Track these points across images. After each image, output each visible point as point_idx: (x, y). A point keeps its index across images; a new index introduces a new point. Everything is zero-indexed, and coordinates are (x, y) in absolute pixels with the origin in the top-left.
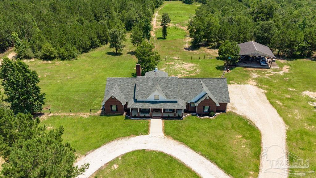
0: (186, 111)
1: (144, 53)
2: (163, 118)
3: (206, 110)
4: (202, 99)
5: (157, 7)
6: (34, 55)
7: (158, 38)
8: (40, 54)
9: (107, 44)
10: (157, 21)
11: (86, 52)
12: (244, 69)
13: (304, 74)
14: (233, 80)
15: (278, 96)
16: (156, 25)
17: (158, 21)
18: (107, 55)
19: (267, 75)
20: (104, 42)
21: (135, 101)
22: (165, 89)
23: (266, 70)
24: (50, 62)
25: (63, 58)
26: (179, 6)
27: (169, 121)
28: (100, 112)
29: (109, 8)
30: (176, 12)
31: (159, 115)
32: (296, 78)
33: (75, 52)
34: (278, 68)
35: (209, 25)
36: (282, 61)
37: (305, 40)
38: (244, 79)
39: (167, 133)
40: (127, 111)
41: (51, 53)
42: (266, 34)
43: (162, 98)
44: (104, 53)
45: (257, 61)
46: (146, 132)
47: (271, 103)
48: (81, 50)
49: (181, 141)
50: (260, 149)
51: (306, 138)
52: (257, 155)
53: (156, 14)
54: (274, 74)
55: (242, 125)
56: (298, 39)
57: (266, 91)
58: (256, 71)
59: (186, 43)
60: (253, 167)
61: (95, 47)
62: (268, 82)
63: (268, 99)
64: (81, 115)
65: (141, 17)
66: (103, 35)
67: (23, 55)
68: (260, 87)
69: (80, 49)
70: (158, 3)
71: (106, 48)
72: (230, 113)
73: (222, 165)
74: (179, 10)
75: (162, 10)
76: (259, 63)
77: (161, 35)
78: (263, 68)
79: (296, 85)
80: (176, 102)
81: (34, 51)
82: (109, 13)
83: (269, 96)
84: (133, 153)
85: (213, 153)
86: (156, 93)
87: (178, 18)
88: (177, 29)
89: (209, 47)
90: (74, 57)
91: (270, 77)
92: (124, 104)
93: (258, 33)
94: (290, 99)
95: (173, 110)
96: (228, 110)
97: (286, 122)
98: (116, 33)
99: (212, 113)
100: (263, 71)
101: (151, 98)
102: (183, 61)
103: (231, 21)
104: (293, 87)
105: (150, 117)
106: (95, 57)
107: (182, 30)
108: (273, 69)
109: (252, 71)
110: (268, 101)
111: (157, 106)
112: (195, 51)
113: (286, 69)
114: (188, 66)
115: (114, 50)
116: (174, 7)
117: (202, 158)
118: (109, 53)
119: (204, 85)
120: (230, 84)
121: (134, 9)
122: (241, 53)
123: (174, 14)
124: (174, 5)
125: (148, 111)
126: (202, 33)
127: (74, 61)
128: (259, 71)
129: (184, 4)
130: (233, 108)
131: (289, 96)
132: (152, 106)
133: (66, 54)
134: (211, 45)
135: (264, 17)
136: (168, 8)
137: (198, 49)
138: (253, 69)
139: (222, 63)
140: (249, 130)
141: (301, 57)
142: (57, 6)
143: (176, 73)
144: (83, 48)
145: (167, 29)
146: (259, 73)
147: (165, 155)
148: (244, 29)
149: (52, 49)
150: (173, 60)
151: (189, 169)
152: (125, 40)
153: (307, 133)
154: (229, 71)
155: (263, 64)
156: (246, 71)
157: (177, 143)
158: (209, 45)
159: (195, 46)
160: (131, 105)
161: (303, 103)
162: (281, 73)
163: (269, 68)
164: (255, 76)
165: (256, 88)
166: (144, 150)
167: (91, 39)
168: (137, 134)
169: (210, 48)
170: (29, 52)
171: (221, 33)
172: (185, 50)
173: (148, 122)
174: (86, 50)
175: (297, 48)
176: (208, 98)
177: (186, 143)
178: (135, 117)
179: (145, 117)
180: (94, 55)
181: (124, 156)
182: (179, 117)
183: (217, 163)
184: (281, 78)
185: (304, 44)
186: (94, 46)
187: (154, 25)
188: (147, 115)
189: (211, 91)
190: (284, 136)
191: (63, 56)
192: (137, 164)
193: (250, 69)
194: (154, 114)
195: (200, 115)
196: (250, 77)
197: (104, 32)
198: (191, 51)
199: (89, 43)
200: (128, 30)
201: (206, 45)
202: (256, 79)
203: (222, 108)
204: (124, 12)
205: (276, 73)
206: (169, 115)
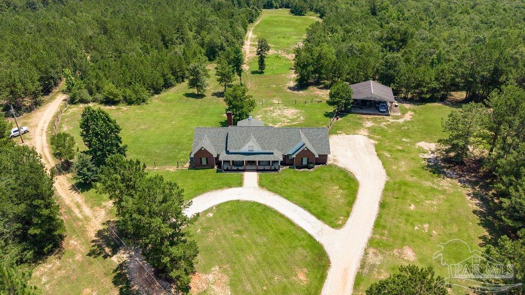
0: (284, 163)
1: (235, 97)
2: (258, 170)
3: (305, 163)
4: (300, 150)
5: (251, 21)
6: (91, 98)
7: (253, 73)
8: (99, 96)
9: (183, 81)
10: (251, 45)
11: (157, 93)
12: (358, 116)
13: (428, 122)
14: (341, 129)
15: (388, 148)
16: (250, 52)
17: (253, 45)
18: (186, 98)
19: (384, 123)
20: (180, 78)
21: (228, 152)
22: (260, 140)
23: (385, 117)
24: (113, 107)
25: (130, 103)
26: (285, 19)
27: (264, 174)
28: (188, 165)
29: (182, 26)
30: (279, 29)
31: (254, 167)
32: (416, 127)
33: (145, 94)
34: (399, 114)
35: (320, 57)
36: (407, 106)
37: (436, 79)
38: (355, 128)
39: (261, 185)
40: (219, 164)
41: (116, 96)
42: (391, 72)
43: (257, 149)
44: (181, 94)
45: (375, 106)
46: (240, 184)
47: (378, 155)
48: (152, 91)
49: (276, 192)
50: (355, 198)
51: (403, 188)
52: (351, 204)
53: (250, 34)
54: (392, 123)
55: (341, 177)
56: (427, 79)
57: (376, 142)
58: (372, 118)
59: (290, 80)
60: (344, 213)
61: (168, 87)
62: (382, 132)
63: (377, 151)
64: (167, 169)
65: (228, 41)
66: (178, 70)
67: (78, 98)
68: (370, 137)
69: (150, 90)
70: (253, 16)
71: (183, 87)
72: (330, 166)
73: (315, 212)
74: (283, 26)
75: (258, 26)
76: (378, 109)
77: (256, 67)
78: (381, 115)
79: (412, 136)
80: (272, 153)
81: (91, 93)
82: (182, 34)
83: (378, 148)
84: (227, 203)
85: (308, 202)
86: (250, 144)
87: (282, 40)
88: (280, 58)
89: (321, 86)
90: (144, 101)
91: (386, 126)
92: (215, 156)
93: (381, 69)
94: (401, 151)
95: (269, 161)
96: (329, 162)
97: (388, 174)
98: (198, 69)
99: (311, 165)
100: (381, 119)
101: (245, 149)
102: (285, 106)
103: (351, 49)
104: (408, 137)
105: (244, 171)
106: (171, 101)
107: (287, 60)
108: (394, 116)
109: (367, 118)
110: (376, 153)
111: (251, 158)
112: (301, 92)
113: (408, 117)
114: (290, 112)
115: (195, 91)
116: (277, 21)
117: (296, 206)
118: (188, 95)
119: (302, 135)
120: (337, 134)
121: (218, 29)
122: (354, 97)
123: (276, 33)
124: (277, 17)
125: (241, 163)
126: (311, 68)
127: (145, 106)
128: (375, 118)
129: (291, 15)
130: (335, 160)
131: (400, 148)
132: (245, 158)
133: (134, 97)
134: (323, 83)
135: (395, 46)
136: (267, 23)
137: (306, 89)
138: (369, 117)
139: (331, 109)
140: (347, 182)
141: (432, 100)
142: (109, 26)
143: (274, 122)
144: (154, 89)
146: (374, 121)
147: (259, 205)
148: (365, 64)
149: (116, 91)
150: (272, 104)
151: (282, 216)
152: (209, 77)
153: (405, 184)
154: (340, 119)
155: (381, 110)
156: (359, 119)
157: (272, 194)
158: (321, 84)
159: (302, 84)
160: (223, 157)
161: (413, 155)
162: (401, 121)
163: (389, 115)
164: (369, 124)
165: (366, 138)
166: (239, 200)
167: (164, 76)
168: (230, 187)
169: (321, 88)
170: (85, 94)
171: (335, 68)
172: (289, 91)
173: (242, 175)
174: (157, 91)
175: (425, 90)
176: (306, 149)
177: (281, 194)
178: (227, 170)
179: (238, 170)
180: (168, 98)
181: (218, 206)
182: (275, 170)
183: (310, 211)
184: (399, 127)
185: (435, 85)
186: (167, 85)
187: (248, 52)
188: (240, 168)
189: (310, 141)
190: (382, 186)
191: (131, 99)
192: (231, 212)
193: (365, 116)
194: (248, 168)
195: (298, 168)
196: (363, 126)
197: (180, 65)
198: (296, 92)
199: (161, 82)
200: (210, 60)
201: (317, 83)
202: (369, 128)
203: (322, 160)
204: (204, 33)
205: (395, 120)
206: (265, 167)
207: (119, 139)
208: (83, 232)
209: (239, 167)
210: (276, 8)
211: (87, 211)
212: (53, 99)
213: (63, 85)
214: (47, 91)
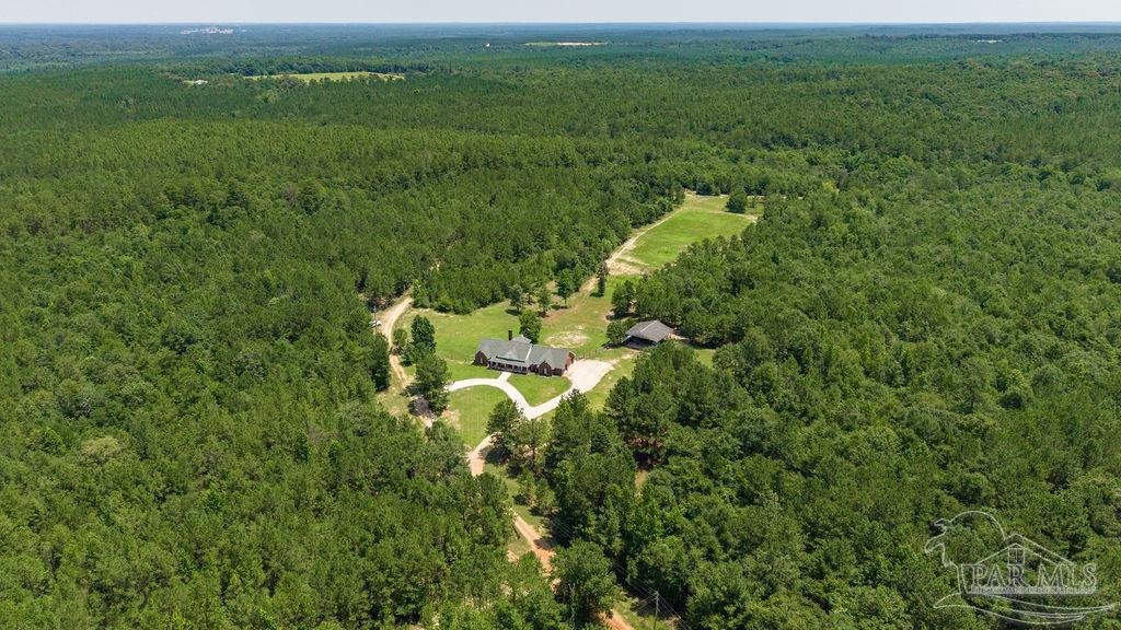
0: (530, 370)
2: (511, 371)
3: (545, 372)
4: (543, 365)
6: (430, 305)
7: (591, 295)
8: (436, 304)
9: (509, 298)
10: (617, 259)
11: (482, 307)
12: (628, 349)
16: (610, 269)
17: (619, 261)
18: (504, 314)
20: (506, 296)
21: (496, 357)
24: (444, 314)
25: (457, 312)
26: (705, 219)
27: (515, 374)
28: (473, 361)
30: (675, 238)
31: (509, 369)
33: (471, 306)
38: (613, 357)
39: (509, 380)
40: (490, 364)
41: (447, 305)
43: (515, 358)
44: (503, 310)
46: (496, 377)
47: (603, 377)
48: (478, 304)
52: (552, 397)
53: (630, 244)
57: (614, 369)
60: (544, 400)
61: (495, 302)
62: (629, 363)
63: (606, 374)
64: (459, 362)
67: (420, 303)
71: (506, 304)
72: (564, 377)
75: (657, 228)
77: (597, 289)
80: (524, 362)
81: (430, 301)
83: (610, 373)
84: (482, 385)
85: (528, 393)
87: (661, 255)
90: (469, 312)
92: (488, 358)
95: (521, 367)
96: (562, 375)
97: (594, 388)
99: (549, 375)
101: (507, 357)
102: (583, 332)
105: (503, 370)
106: (491, 315)
109: (632, 352)
110: (603, 375)
111: (510, 363)
114: (580, 338)
115: (515, 308)
117: (520, 394)
118: (509, 312)
120: (589, 359)
124: (697, 213)
125: (503, 366)
127: (467, 316)
128: (639, 353)
130: (567, 374)
132: (505, 362)
133: (461, 307)
136: (672, 225)
138: (635, 351)
140: (564, 384)
144: (481, 303)
145: (606, 284)
146: (636, 355)
147: (499, 389)
149: (449, 302)
151: (508, 397)
157: (511, 385)
160: (493, 359)
164: (627, 357)
165: (612, 365)
166: (489, 385)
167: (493, 291)
168: (489, 378)
170: (426, 301)
172: (604, 319)
173: (500, 373)
174: (484, 305)
176: (545, 362)
177: (516, 386)
178: (492, 368)
180: (491, 312)
181: (476, 386)
182: (523, 373)
183: (525, 397)
186: (495, 300)
189: (554, 358)
191: (458, 309)
192: (481, 390)
195: (539, 374)
196: (620, 358)
198: (608, 321)
199: (490, 297)
202: (622, 360)
203: (559, 373)
206: (517, 370)
207: (433, 338)
208: (400, 385)
209: (501, 368)
210: (717, 194)
211: (404, 376)
212: (402, 301)
213: (411, 289)
214: (399, 293)
